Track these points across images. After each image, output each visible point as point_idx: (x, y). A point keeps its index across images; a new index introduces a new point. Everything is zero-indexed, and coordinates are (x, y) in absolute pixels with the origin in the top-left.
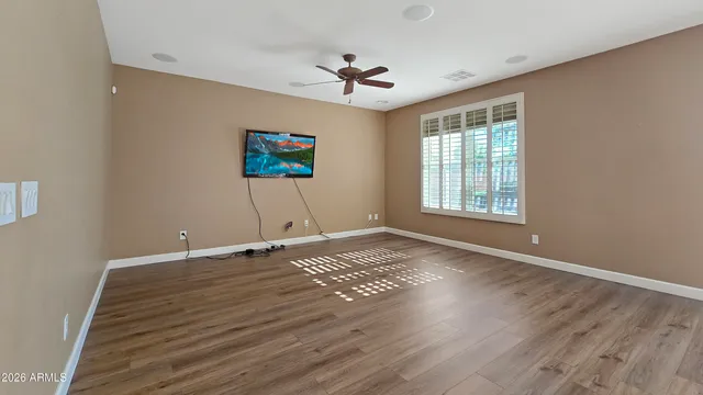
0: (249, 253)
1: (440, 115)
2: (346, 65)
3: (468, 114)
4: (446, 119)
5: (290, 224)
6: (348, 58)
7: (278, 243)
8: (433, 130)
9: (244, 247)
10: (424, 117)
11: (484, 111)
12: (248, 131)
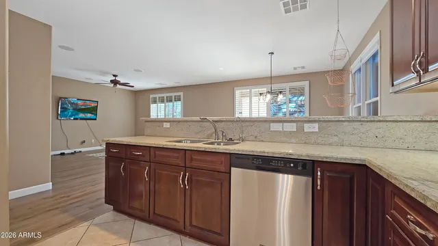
0: (63, 154)
1: (157, 96)
2: (114, 78)
3: (167, 97)
4: (159, 98)
5: (84, 142)
6: (115, 76)
7: (78, 150)
8: (155, 102)
9: (59, 152)
10: (151, 96)
11: (172, 97)
12: (60, 98)
